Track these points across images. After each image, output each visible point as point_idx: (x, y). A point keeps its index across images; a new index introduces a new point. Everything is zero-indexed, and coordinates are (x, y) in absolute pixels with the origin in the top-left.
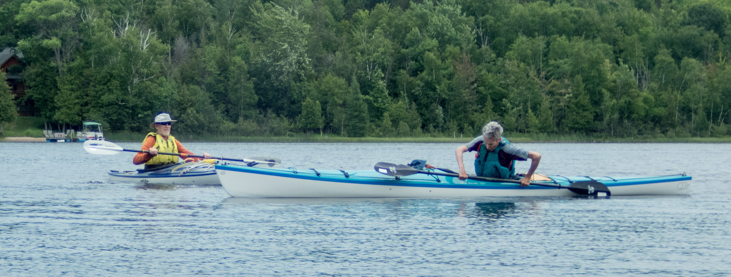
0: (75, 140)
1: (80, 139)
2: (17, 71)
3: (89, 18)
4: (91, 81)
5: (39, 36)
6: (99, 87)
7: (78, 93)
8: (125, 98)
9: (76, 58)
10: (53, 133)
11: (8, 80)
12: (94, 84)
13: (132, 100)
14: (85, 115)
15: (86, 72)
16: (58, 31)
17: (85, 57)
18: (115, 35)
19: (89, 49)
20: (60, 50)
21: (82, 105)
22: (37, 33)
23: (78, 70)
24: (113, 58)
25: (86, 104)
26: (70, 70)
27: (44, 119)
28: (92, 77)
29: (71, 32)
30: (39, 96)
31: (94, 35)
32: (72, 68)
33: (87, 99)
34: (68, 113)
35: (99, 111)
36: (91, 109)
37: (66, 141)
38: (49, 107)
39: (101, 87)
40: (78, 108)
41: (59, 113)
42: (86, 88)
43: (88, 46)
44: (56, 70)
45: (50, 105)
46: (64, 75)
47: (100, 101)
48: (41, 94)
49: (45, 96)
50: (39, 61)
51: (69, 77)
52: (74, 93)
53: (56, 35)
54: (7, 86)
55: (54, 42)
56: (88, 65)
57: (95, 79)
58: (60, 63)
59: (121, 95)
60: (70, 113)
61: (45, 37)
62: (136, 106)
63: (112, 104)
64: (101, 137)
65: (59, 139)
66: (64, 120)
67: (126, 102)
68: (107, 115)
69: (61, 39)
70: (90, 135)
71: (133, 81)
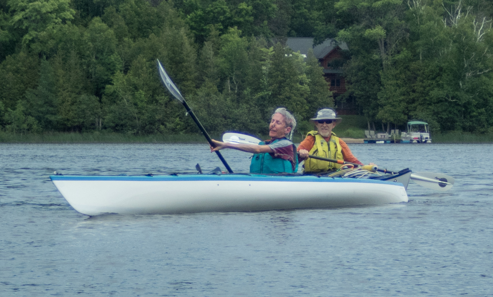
0: (399, 142)
1: (403, 140)
2: (337, 65)
3: (416, 6)
4: (418, 75)
5: (362, 26)
6: (427, 82)
7: (403, 89)
8: (457, 95)
9: (402, 50)
10: (376, 133)
11: (327, 75)
12: (422, 79)
13: (465, 97)
14: (411, 114)
15: (413, 65)
16: (382, 20)
17: (413, 49)
18: (445, 24)
19: (417, 40)
20: (384, 41)
21: (408, 103)
22: (358, 22)
23: (404, 63)
24: (444, 50)
25: (413, 101)
26: (395, 63)
27: (367, 118)
28: (420, 71)
29: (396, 20)
30: (360, 93)
31: (423, 24)
32: (397, 60)
33: (413, 96)
34: (392, 111)
35: (427, 109)
36: (419, 107)
37: (385, 142)
38: (372, 105)
39: (429, 81)
40: (403, 105)
41: (383, 111)
42: (413, 83)
43: (415, 36)
44: (379, 63)
45: (374, 102)
46: (388, 69)
47: (427, 98)
48: (363, 90)
49: (368, 92)
50: (362, 54)
51: (394, 71)
52: (400, 89)
53: (381, 24)
54: (325, 82)
55: (378, 31)
56: (415, 58)
57: (423, 73)
58: (384, 56)
59: (452, 91)
60: (395, 112)
61: (368, 27)
62: (469, 103)
63: (441, 101)
64: (427, 138)
65: (379, 140)
66: (388, 119)
67: (457, 99)
68: (436, 114)
69: (386, 29)
70: (415, 135)
71: (465, 76)
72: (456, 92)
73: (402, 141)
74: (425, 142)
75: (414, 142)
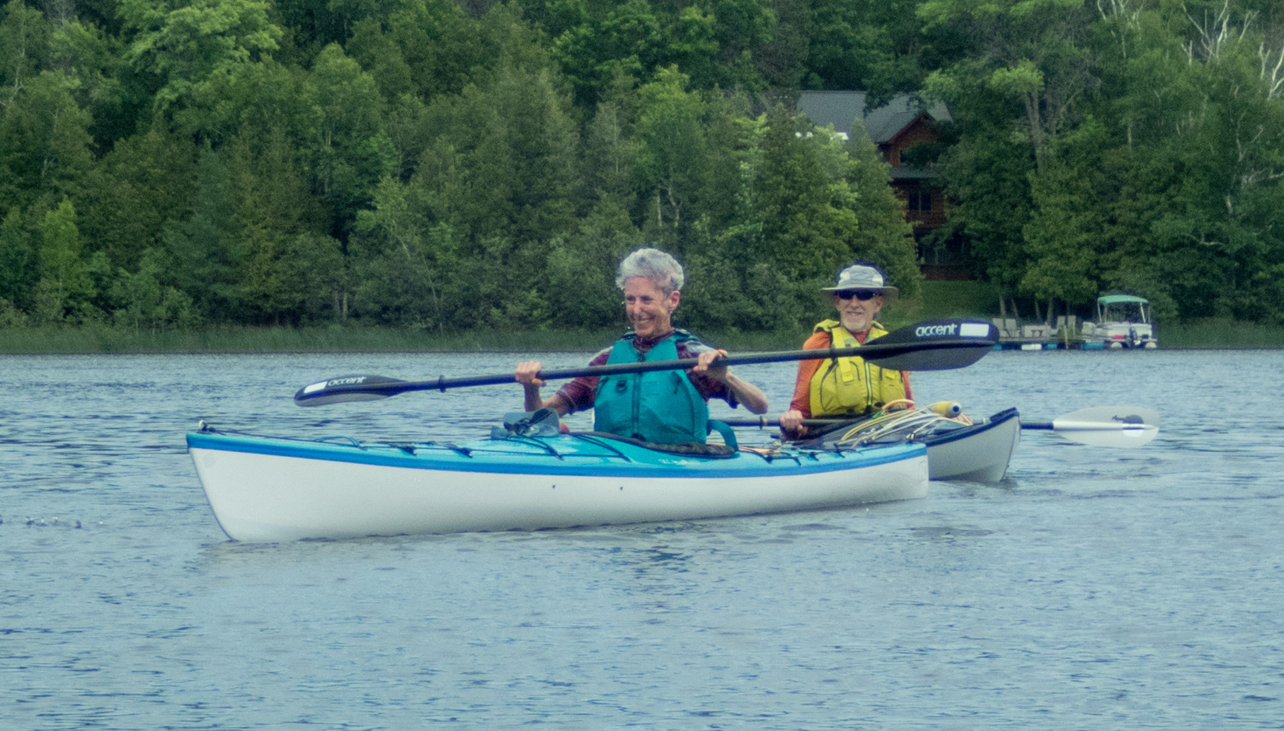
0: (1077, 345)
1: (1088, 341)
2: (922, 158)
3: (1119, 9)
4: (1123, 182)
5: (984, 61)
6: (1145, 200)
7: (1087, 217)
8: (1219, 229)
9: (1084, 120)
10: (1019, 326)
11: (897, 183)
12: (1132, 190)
13: (1242, 236)
14: (1107, 276)
15: (1112, 158)
16: (1034, 46)
17: (1110, 118)
18: (1190, 54)
19: (1121, 93)
20: (1039, 97)
21: (1099, 250)
22: (976, 52)
23: (1088, 153)
24: (1187, 119)
25: (1112, 245)
26: (1066, 153)
27: (998, 289)
28: (1127, 171)
29: (1069, 46)
30: (981, 226)
31: (1135, 56)
32: (1070, 146)
33: (1110, 232)
34: (1060, 271)
35: (1145, 264)
36: (1126, 260)
37: (1045, 347)
38: (1009, 255)
39: (1152, 198)
40: (1087, 255)
41: (1036, 271)
42: (1112, 200)
43: (1116, 85)
44: (1027, 153)
45: (1013, 248)
46: (1049, 167)
47: (1147, 239)
48: (988, 219)
49: (1000, 223)
50: (984, 130)
51: (1064, 174)
52: (1077, 216)
53: (1031, 57)
54: (893, 199)
55: (1025, 74)
56: (1116, 139)
57: (1136, 177)
58: (1039, 134)
59: (1209, 220)
60: (1067, 272)
61: (998, 63)
62: (1249, 250)
63: (1180, 245)
64: (1146, 336)
65: (1029, 343)
66: (1051, 290)
67: (1221, 240)
68: (1168, 276)
69: (1044, 68)
70: (1117, 330)
71: (1239, 182)
72: (1218, 224)
73: (1084, 342)
74: (1142, 346)
75: (1114, 345)
